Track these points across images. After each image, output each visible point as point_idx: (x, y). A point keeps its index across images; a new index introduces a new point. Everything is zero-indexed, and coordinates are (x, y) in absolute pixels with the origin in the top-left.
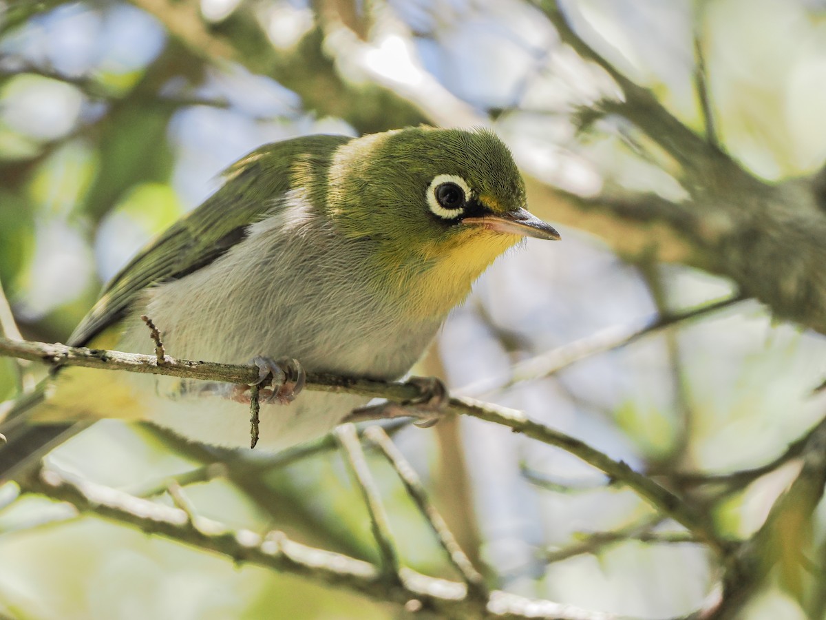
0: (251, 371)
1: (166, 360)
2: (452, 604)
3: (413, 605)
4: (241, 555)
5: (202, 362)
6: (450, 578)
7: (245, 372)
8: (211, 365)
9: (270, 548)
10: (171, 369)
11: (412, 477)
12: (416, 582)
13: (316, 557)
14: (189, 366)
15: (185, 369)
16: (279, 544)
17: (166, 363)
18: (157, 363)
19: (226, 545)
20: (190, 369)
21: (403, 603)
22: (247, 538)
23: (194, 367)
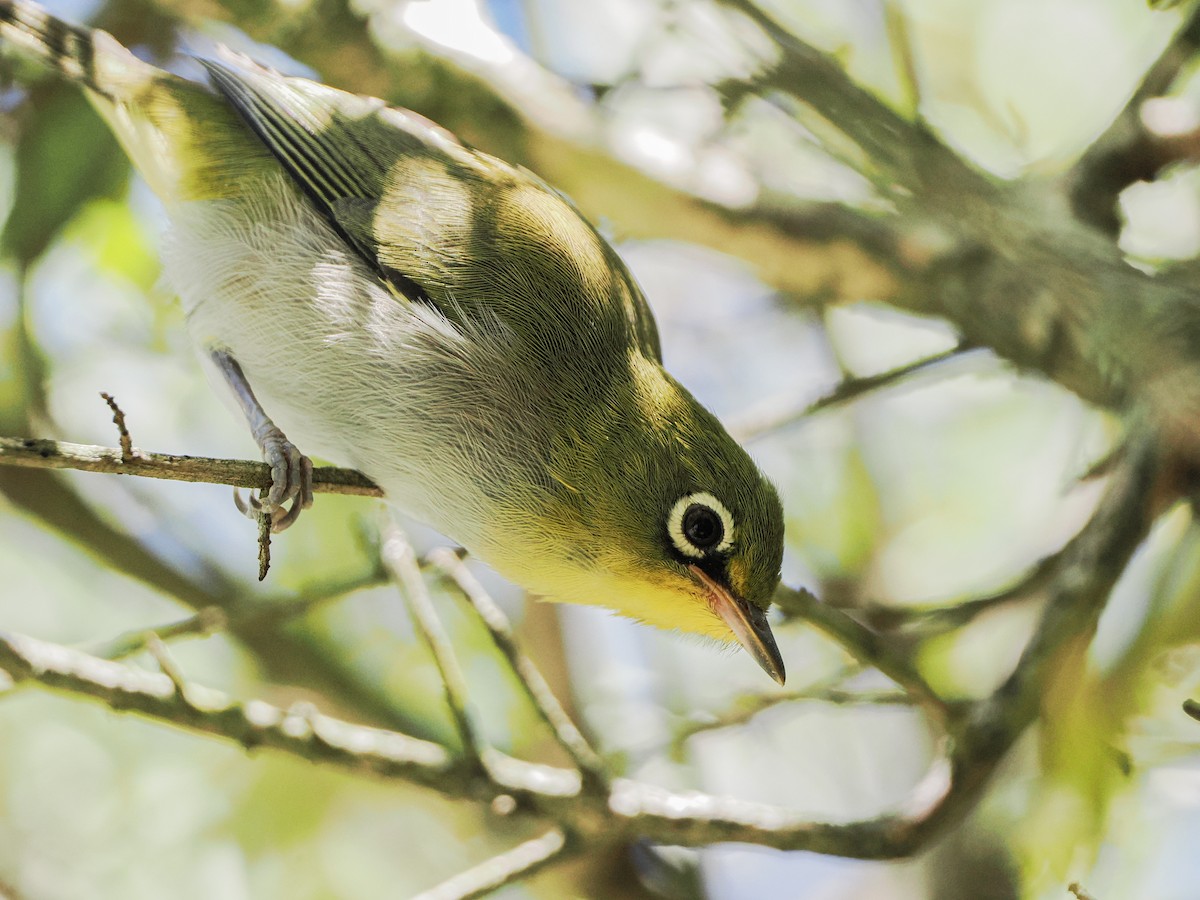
0: (259, 469)
1: (135, 455)
2: (560, 802)
3: (504, 804)
4: (252, 738)
5: (188, 457)
6: (554, 763)
7: (251, 470)
8: (202, 461)
9: (295, 727)
10: (142, 467)
11: (498, 619)
12: (509, 771)
13: (361, 738)
14: (168, 463)
15: (163, 467)
16: (309, 722)
17: (135, 459)
18: (123, 459)
19: (230, 723)
20: (170, 467)
21: (489, 800)
22: (260, 713)
23: (175, 464)
